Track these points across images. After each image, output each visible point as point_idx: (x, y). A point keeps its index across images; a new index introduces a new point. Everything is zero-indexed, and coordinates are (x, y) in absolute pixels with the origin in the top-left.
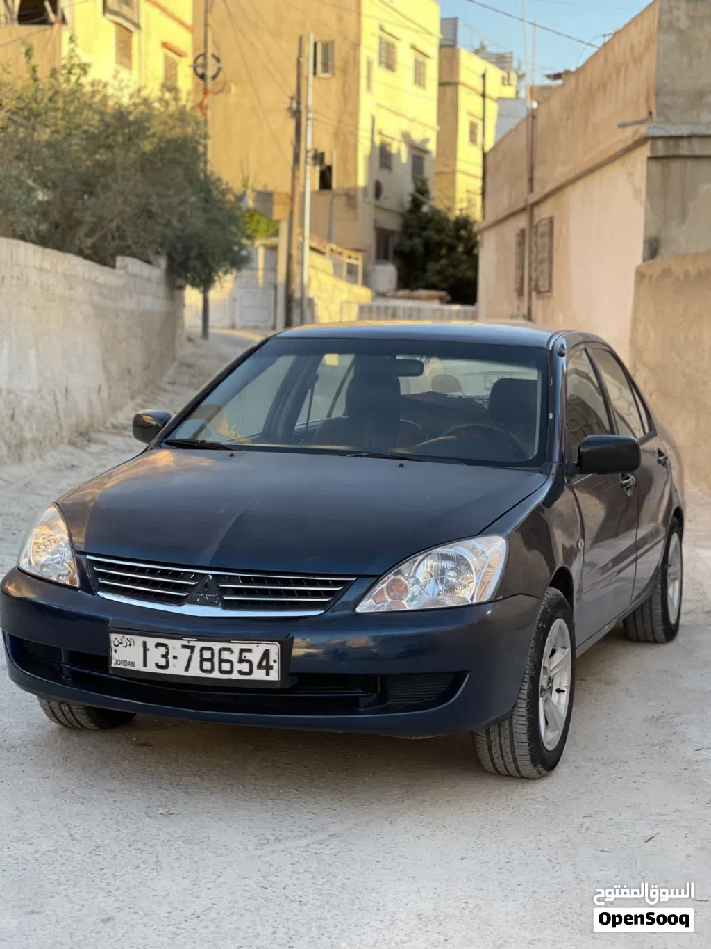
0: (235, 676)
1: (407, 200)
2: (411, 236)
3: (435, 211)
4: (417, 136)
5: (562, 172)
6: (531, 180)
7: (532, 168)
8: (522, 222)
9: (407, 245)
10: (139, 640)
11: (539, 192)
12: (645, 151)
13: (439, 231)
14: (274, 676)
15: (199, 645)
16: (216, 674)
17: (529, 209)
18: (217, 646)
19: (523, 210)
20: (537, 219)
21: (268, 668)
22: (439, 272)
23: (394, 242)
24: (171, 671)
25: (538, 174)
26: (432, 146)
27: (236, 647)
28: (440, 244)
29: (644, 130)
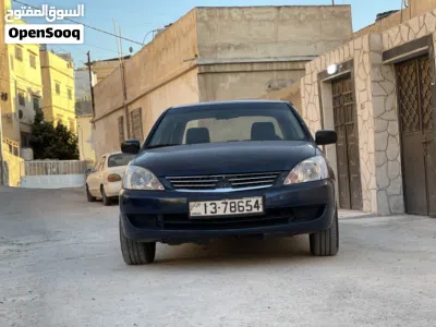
0: (245, 212)
1: (33, 118)
2: (37, 135)
3: (47, 123)
4: (34, 90)
5: (143, 88)
6: (125, 94)
7: (125, 89)
8: (122, 113)
9: (36, 139)
10: (202, 203)
11: (130, 99)
12: (197, 71)
13: (49, 132)
14: (261, 210)
15: (229, 201)
16: (237, 212)
17: (125, 107)
18: (237, 201)
19: (122, 107)
20: (130, 111)
21: (258, 207)
22: (52, 151)
23: (29, 138)
24: (218, 213)
25: (128, 91)
26: (41, 94)
27: (245, 200)
28: (50, 138)
29: (195, 62)
